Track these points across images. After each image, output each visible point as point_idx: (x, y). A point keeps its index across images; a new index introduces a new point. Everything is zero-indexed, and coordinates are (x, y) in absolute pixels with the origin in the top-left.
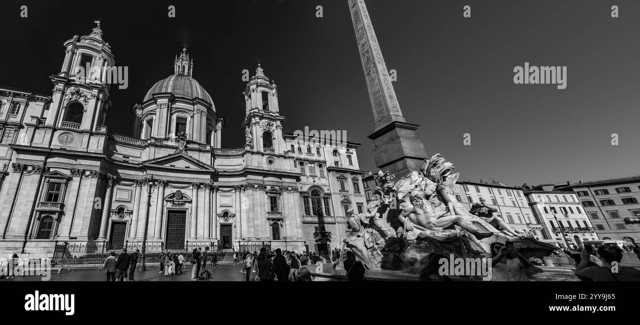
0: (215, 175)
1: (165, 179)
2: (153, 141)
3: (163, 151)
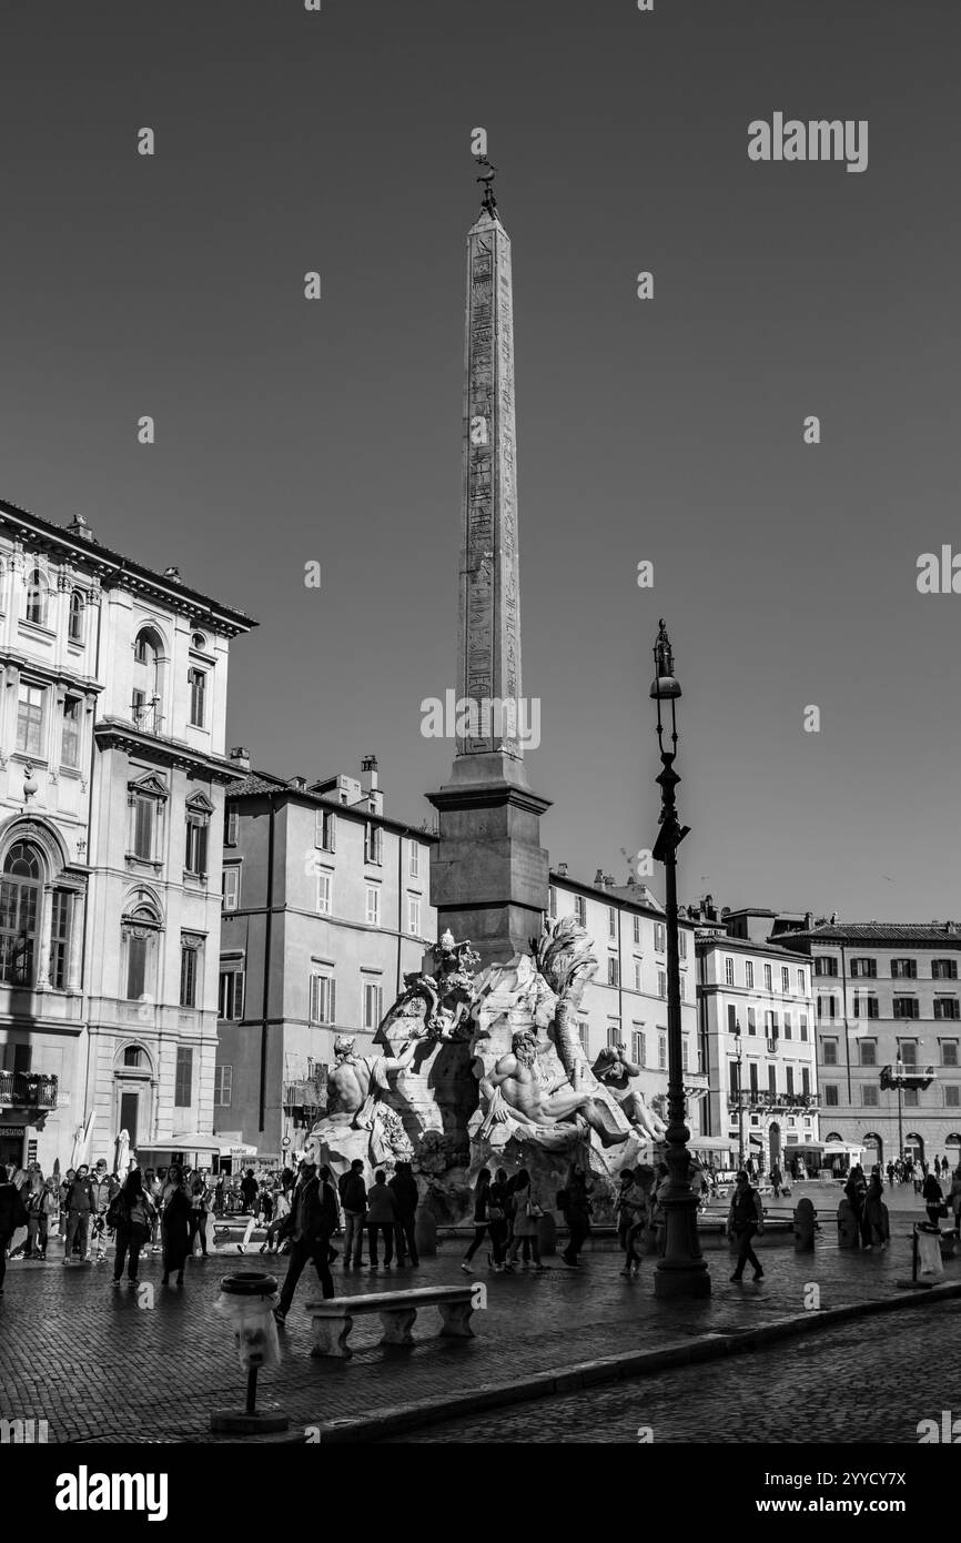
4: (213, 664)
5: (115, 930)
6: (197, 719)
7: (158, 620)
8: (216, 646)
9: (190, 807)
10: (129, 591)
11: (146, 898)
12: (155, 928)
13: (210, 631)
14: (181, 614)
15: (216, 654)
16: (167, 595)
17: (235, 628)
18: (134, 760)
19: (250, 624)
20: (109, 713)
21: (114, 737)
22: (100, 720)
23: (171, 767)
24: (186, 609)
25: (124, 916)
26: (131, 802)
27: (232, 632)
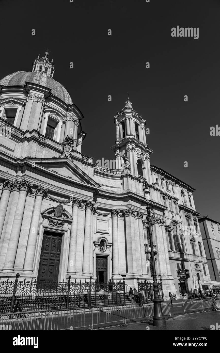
0: (97, 194)
1: (46, 187)
2: (36, 135)
3: (46, 151)
4: (191, 196)
5: (189, 242)
6: (191, 205)
7: (183, 190)
8: (191, 193)
9: (194, 220)
10: (178, 184)
11: (192, 236)
12: (194, 241)
13: (190, 192)
14: (186, 188)
15: (191, 195)
16: (184, 185)
17: (193, 191)
18: (185, 212)
19: (195, 190)
20: (180, 204)
21: (182, 207)
22: (179, 205)
23: (190, 213)
24: (186, 187)
25: (190, 239)
26: (186, 219)
27: (192, 191)
